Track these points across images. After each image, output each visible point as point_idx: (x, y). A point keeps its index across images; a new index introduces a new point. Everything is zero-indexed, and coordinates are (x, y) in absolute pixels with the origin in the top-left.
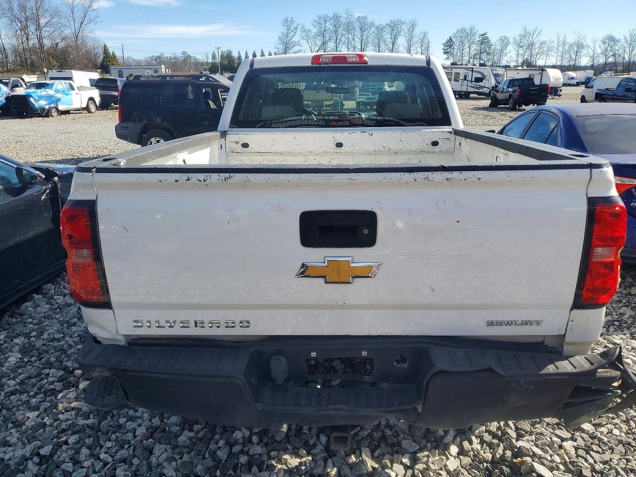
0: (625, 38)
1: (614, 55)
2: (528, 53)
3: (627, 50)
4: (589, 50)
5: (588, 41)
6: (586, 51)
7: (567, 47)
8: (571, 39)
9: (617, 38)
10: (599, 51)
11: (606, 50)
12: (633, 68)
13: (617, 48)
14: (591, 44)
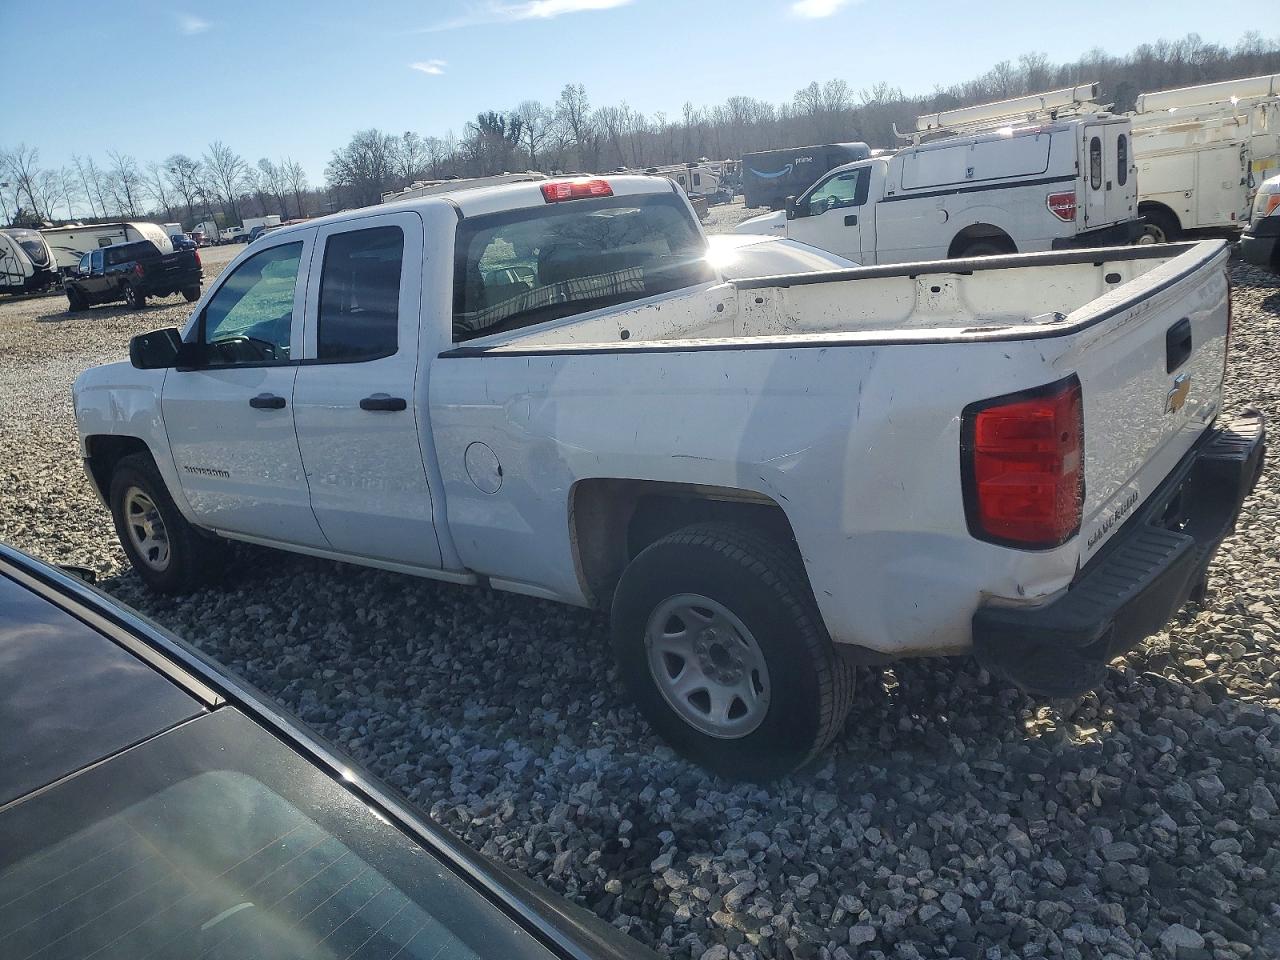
0: (207, 160)
1: (200, 192)
2: (24, 198)
3: (219, 181)
4: (151, 186)
5: (141, 168)
6: (143, 188)
7: (103, 181)
8: (106, 166)
9: (194, 160)
10: (168, 186)
11: (182, 184)
12: (242, 213)
13: (200, 179)
14: (149, 174)
